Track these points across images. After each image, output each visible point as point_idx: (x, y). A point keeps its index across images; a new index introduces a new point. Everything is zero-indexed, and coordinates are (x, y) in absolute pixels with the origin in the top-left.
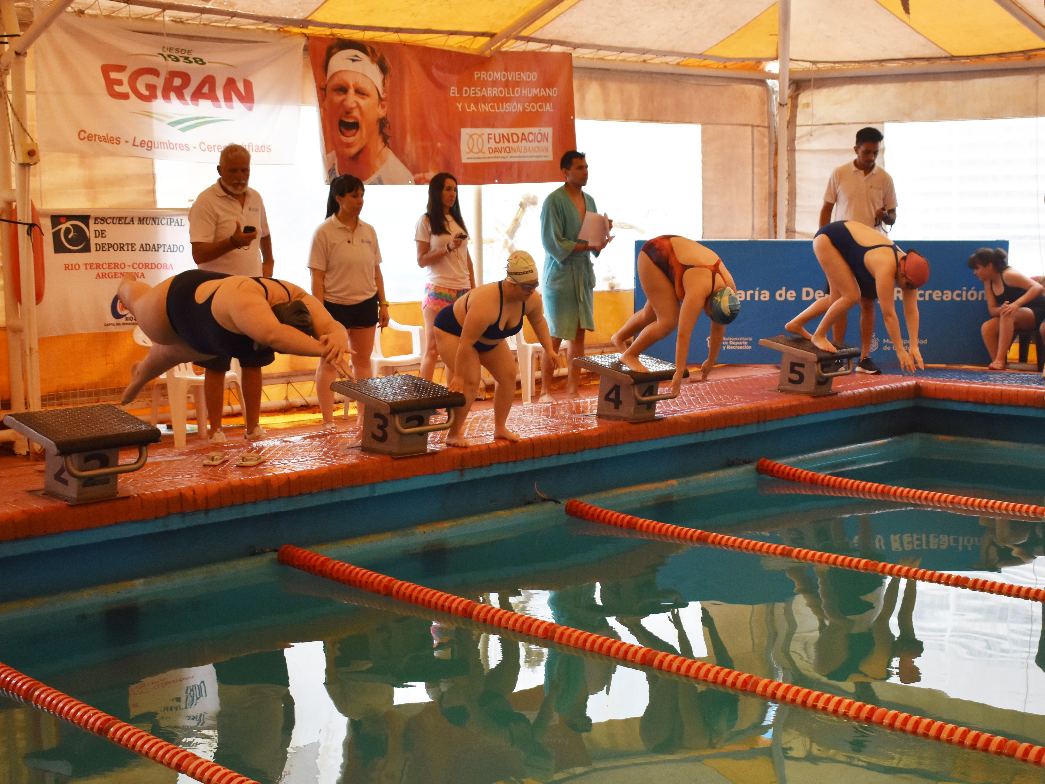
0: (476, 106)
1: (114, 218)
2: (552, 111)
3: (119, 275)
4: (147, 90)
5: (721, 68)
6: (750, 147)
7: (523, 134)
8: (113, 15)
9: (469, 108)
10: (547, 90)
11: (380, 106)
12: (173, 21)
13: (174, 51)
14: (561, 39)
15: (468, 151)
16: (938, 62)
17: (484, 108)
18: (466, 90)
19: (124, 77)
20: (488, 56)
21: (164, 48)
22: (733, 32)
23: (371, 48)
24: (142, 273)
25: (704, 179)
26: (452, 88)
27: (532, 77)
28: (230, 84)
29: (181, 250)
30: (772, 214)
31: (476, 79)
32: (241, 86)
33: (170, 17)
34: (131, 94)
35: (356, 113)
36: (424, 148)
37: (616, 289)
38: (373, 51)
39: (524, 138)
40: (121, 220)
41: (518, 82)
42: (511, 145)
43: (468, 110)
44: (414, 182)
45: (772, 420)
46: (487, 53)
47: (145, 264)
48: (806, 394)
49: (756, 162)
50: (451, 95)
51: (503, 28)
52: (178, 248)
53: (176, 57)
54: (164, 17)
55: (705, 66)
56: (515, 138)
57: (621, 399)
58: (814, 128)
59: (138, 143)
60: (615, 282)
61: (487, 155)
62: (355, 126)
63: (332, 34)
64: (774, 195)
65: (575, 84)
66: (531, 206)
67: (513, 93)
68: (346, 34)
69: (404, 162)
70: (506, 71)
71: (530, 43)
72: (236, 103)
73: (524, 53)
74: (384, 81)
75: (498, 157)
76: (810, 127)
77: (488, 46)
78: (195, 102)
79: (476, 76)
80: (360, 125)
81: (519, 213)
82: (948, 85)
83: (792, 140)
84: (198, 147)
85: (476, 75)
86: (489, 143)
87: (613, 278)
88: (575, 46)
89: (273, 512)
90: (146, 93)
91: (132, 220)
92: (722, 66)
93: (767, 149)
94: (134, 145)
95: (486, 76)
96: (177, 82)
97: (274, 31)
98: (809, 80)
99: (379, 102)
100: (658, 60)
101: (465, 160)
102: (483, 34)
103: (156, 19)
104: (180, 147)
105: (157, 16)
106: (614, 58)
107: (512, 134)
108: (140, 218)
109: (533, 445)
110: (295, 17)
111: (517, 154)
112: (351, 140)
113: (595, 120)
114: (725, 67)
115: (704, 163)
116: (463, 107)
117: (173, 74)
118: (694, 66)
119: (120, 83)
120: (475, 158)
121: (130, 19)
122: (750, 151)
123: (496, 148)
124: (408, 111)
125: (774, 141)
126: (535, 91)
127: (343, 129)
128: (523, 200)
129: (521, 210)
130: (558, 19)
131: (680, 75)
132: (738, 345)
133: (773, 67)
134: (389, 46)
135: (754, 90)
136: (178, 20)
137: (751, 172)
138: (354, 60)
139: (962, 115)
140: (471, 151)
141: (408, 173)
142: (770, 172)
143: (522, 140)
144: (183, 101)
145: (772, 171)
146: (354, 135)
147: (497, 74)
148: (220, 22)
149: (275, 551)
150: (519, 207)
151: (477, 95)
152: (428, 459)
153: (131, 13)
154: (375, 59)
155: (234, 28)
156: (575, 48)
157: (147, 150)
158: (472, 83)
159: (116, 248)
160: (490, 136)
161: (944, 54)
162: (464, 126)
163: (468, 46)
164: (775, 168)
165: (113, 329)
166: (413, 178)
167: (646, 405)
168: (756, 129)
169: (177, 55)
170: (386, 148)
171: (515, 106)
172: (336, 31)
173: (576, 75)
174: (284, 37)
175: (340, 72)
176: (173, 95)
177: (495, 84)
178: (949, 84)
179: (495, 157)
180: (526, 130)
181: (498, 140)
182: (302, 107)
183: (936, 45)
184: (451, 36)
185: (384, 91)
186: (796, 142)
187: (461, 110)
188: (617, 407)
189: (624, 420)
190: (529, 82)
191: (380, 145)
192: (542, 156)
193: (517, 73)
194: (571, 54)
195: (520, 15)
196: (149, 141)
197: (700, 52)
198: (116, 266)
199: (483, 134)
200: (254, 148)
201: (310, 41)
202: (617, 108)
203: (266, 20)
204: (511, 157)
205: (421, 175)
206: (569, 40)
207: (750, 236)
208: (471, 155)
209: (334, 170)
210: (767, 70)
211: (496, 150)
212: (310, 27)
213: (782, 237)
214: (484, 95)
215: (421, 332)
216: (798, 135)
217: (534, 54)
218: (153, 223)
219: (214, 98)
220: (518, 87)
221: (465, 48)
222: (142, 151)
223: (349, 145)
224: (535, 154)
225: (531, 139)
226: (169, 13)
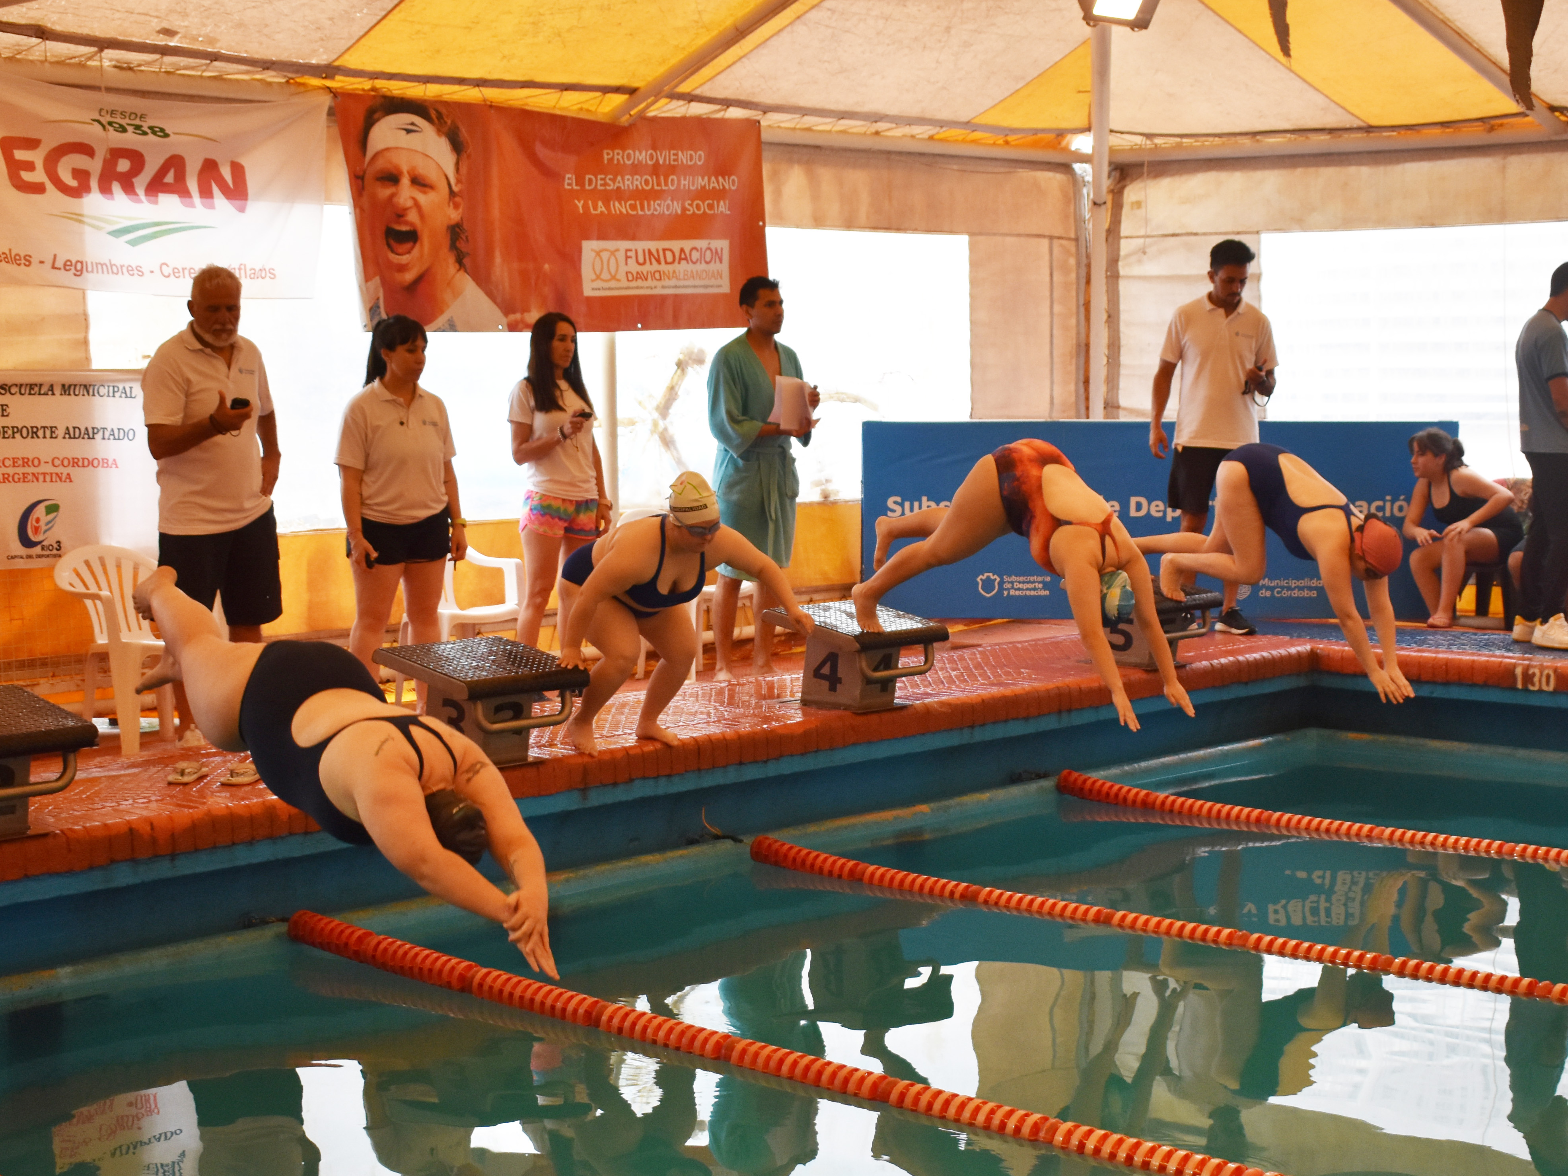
0: (607, 206)
1: (21, 385)
2: (728, 212)
3: (30, 477)
4: (74, 178)
5: (999, 145)
6: (1047, 272)
7: (682, 250)
8: (18, 56)
9: (595, 208)
10: (720, 179)
11: (451, 204)
12: (115, 67)
13: (118, 116)
14: (743, 97)
15: (594, 277)
16: (1346, 136)
17: (619, 208)
18: (590, 180)
19: (37, 157)
20: (626, 124)
21: (101, 110)
22: (1018, 87)
23: (437, 111)
24: (68, 474)
25: (972, 322)
26: (568, 176)
27: (696, 158)
28: (210, 168)
29: (131, 437)
30: (1082, 378)
31: (606, 162)
32: (226, 173)
33: (111, 60)
34: (49, 186)
35: (413, 217)
36: (524, 275)
37: (832, 498)
38: (440, 116)
39: (683, 256)
40: (32, 388)
41: (674, 167)
42: (663, 267)
43: (593, 212)
44: (506, 328)
45: (1082, 709)
46: (624, 120)
47: (73, 459)
48: (1136, 666)
49: (1056, 295)
50: (567, 187)
51: (650, 79)
52: (126, 434)
53: (121, 126)
54: (101, 61)
55: (974, 141)
56: (670, 259)
57: (839, 675)
58: (1148, 240)
59: (59, 263)
60: (831, 487)
61: (624, 283)
62: (412, 237)
63: (373, 89)
64: (1084, 349)
65: (766, 169)
66: (695, 366)
67: (666, 184)
68: (396, 88)
69: (490, 295)
70: (654, 148)
71: (693, 104)
72: (219, 199)
73: (683, 119)
74: (457, 165)
75: (642, 288)
76: (1141, 240)
77: (626, 108)
78: (152, 198)
79: (606, 157)
80: (419, 233)
81: (676, 377)
82: (1363, 173)
83: (1113, 261)
84: (157, 271)
85: (606, 155)
86: (626, 264)
87: (827, 481)
88: (766, 109)
89: (280, 857)
90: (74, 183)
91: (51, 388)
92: (1001, 142)
93: (1073, 276)
94: (53, 267)
95: (623, 158)
96: (124, 165)
97: (279, 84)
98: (1141, 165)
99: (450, 199)
100: (899, 132)
101: (589, 289)
102: (617, 90)
103: (89, 63)
104: (128, 271)
105: (89, 59)
106: (827, 128)
107: (664, 250)
108: (63, 386)
109: (699, 749)
110: (314, 61)
111: (673, 282)
112: (404, 259)
113: (798, 227)
114: (1007, 143)
115: (972, 297)
116: (585, 206)
117: (117, 153)
118: (956, 141)
119: (30, 166)
120: (604, 289)
121: (47, 64)
122: (1047, 279)
123: (638, 273)
124: (496, 212)
125: (1084, 261)
126: (701, 182)
127: (392, 242)
128: (681, 357)
129: (679, 372)
130: (738, 64)
131: (935, 155)
132: (1027, 589)
133: (1083, 143)
134: (466, 108)
135: (1053, 180)
136: (125, 65)
137: (1048, 311)
138: (409, 131)
139: (1384, 222)
140: (598, 277)
141: (497, 313)
142: (1078, 313)
143: (680, 259)
144: (134, 197)
145: (1082, 310)
146: (409, 252)
147: (640, 153)
148: (193, 68)
149: (283, 920)
150: (676, 367)
151: (608, 188)
152: (531, 773)
153: (48, 54)
154: (445, 129)
155: (215, 78)
156: (765, 113)
157: (75, 275)
158: (600, 168)
159: (25, 434)
160: (629, 254)
161: (1356, 123)
162: (588, 238)
163: (593, 109)
164: (1087, 305)
165: (20, 564)
166: (505, 320)
167: (879, 686)
168: (1056, 242)
169: (124, 122)
170: (462, 273)
171: (668, 206)
172: (380, 83)
173: (766, 155)
174: (297, 94)
175: (387, 149)
176: (116, 187)
177: (636, 169)
178: (1365, 171)
179: (637, 288)
180: (687, 244)
181: (641, 260)
182: (325, 207)
183: (1344, 108)
184: (565, 93)
185: (458, 181)
186: (1120, 263)
187: (581, 211)
188: (833, 688)
189: (845, 709)
190: (690, 166)
191: (451, 266)
192: (712, 286)
193: (672, 152)
194: (759, 122)
195: (675, 59)
196: (78, 262)
197: (964, 119)
198: (26, 462)
199: (617, 250)
200: (249, 273)
201: (339, 98)
202: (834, 209)
203: (267, 65)
204: (663, 287)
205: (518, 316)
206: (755, 99)
207: (1047, 414)
208: (599, 284)
209: (379, 307)
210: (1073, 148)
211: (639, 276)
212: (338, 78)
213: (1098, 416)
214: (619, 188)
215: (519, 568)
216: (1122, 253)
217: (701, 122)
218: (86, 393)
219: (183, 192)
220: (673, 174)
221: (588, 111)
222: (66, 277)
223: (402, 268)
224: (702, 283)
225: (694, 259)
226: (109, 53)
